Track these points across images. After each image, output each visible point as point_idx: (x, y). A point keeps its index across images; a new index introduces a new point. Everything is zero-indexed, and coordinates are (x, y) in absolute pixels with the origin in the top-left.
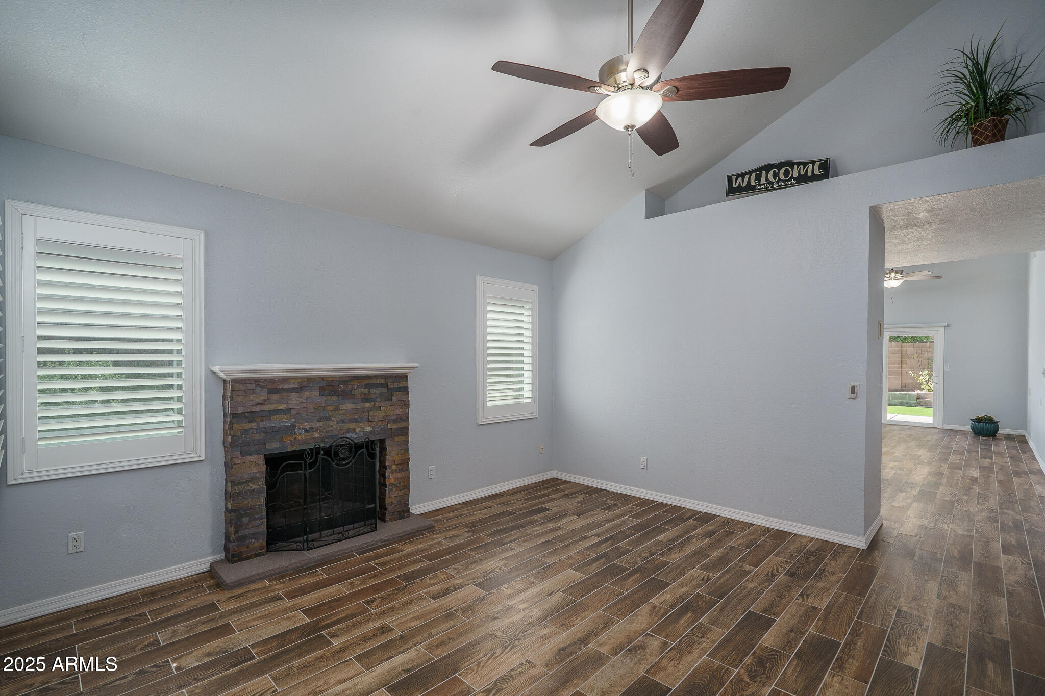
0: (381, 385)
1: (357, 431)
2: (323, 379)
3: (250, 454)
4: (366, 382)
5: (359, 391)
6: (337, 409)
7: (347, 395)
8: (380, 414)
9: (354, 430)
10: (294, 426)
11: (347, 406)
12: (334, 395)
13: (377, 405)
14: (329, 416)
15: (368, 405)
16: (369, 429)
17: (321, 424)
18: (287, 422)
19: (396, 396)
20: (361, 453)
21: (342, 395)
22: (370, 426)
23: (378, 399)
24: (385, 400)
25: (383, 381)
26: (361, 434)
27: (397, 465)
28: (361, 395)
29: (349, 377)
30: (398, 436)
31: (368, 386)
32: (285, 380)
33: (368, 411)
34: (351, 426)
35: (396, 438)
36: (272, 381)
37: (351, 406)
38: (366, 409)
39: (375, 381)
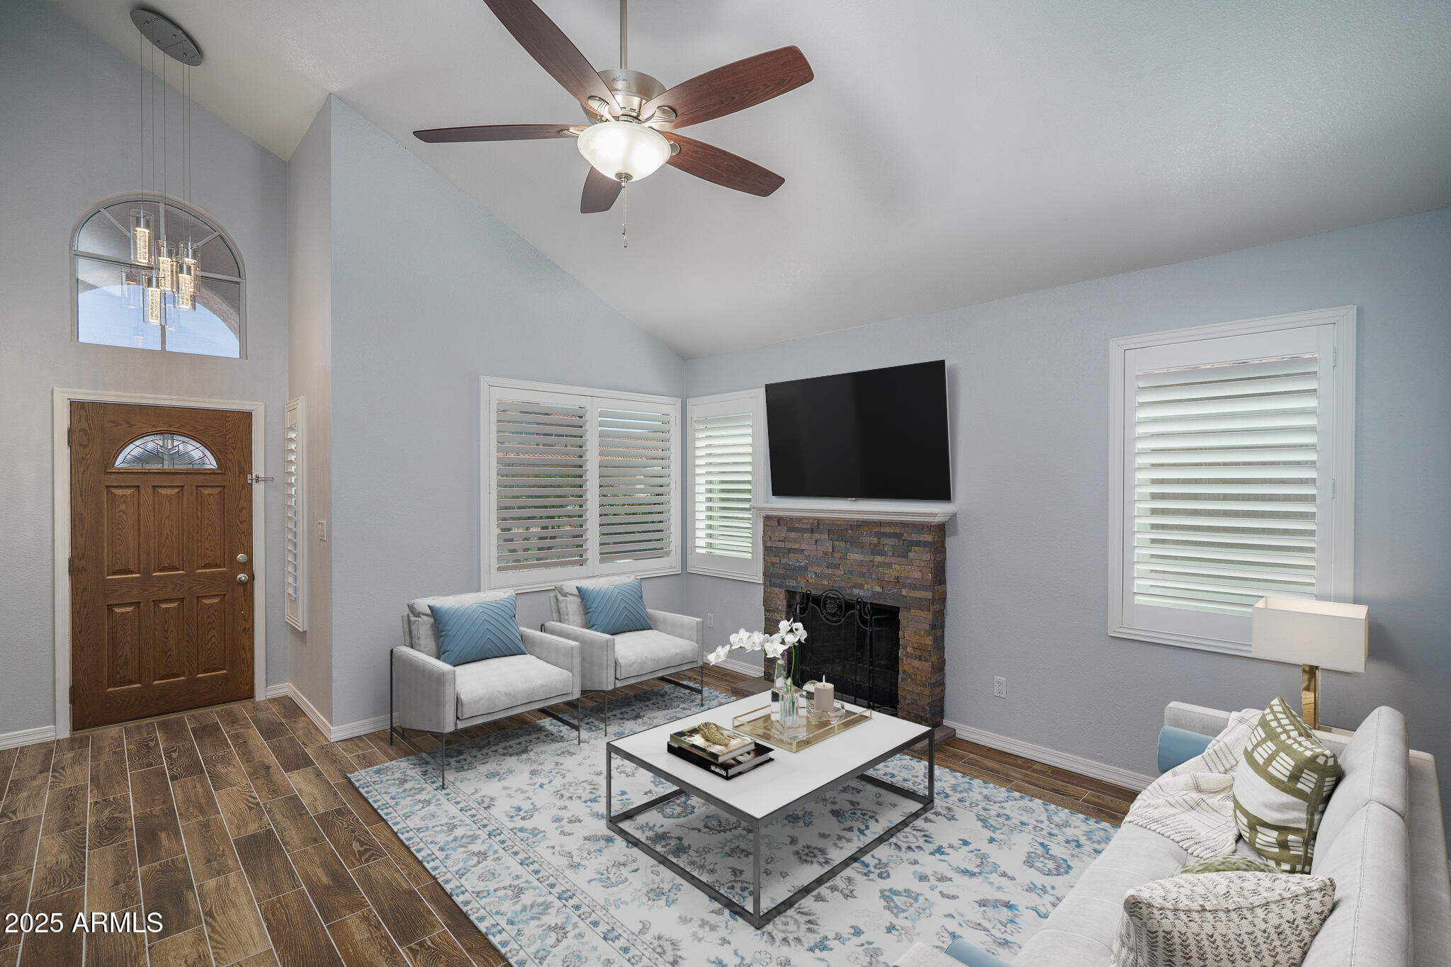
0: (896, 536)
1: (865, 588)
2: (833, 521)
3: (776, 587)
4: (877, 530)
5: (869, 540)
6: (845, 556)
7: (855, 543)
8: (891, 573)
9: (861, 587)
10: (806, 568)
11: (855, 556)
12: (842, 540)
13: (888, 560)
14: (837, 564)
15: (878, 559)
16: (878, 589)
17: (830, 571)
18: (801, 562)
19: (915, 552)
20: (851, 614)
21: (851, 542)
22: (879, 586)
23: (891, 554)
24: (899, 556)
25: (898, 531)
26: (870, 594)
27: (915, 649)
28: (870, 545)
29: (858, 521)
30: (915, 609)
31: (880, 535)
32: (799, 520)
33: (878, 566)
34: (860, 581)
35: (912, 611)
36: (791, 519)
37: (859, 557)
38: (876, 564)
39: (888, 530)
